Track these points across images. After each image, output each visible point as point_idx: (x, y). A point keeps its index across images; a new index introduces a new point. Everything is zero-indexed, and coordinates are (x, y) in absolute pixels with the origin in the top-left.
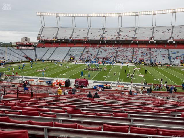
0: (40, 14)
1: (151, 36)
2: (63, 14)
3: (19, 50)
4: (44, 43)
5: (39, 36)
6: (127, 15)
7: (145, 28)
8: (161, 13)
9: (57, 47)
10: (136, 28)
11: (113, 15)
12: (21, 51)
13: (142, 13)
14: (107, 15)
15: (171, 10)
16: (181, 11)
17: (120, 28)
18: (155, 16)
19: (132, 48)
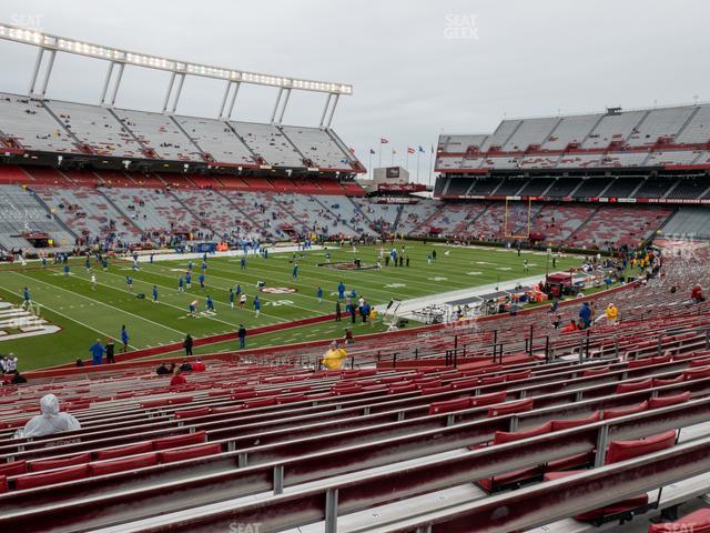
1: (250, 154)
7: (203, 121)
8: (256, 81)
10: (172, 118)
13: (203, 70)
15: (281, 78)
16: (306, 87)
18: (234, 86)
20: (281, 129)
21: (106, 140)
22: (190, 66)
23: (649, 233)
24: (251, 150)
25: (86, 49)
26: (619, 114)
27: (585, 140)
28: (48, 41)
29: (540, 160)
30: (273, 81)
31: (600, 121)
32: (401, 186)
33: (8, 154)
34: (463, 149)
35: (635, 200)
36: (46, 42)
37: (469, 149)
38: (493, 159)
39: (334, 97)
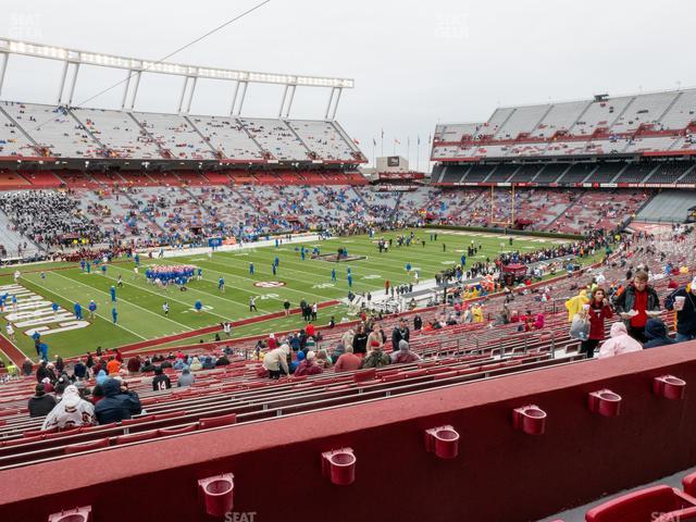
1: (258, 149)
8: (262, 79)
10: (186, 118)
15: (286, 76)
16: (309, 83)
20: (287, 123)
21: (126, 143)
22: (200, 70)
23: (627, 217)
24: (260, 146)
25: (106, 60)
26: (607, 100)
27: (572, 127)
28: (72, 56)
29: (528, 148)
30: (278, 79)
31: (588, 108)
32: (401, 175)
33: (41, 162)
34: (458, 139)
35: (616, 185)
36: (70, 57)
37: (464, 138)
38: (486, 148)
39: (337, 91)
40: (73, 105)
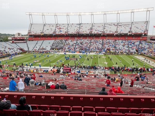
0: (29, 14)
1: (116, 31)
2: (48, 13)
3: (15, 44)
4: (33, 37)
5: (29, 32)
6: (98, 14)
8: (123, 12)
9: (44, 40)
10: (105, 24)
11: (87, 14)
12: (16, 44)
13: (109, 13)
14: (82, 14)
15: (130, 10)
16: (138, 11)
17: (93, 24)
18: (118, 14)
19: (102, 40)
33: (65, 35)
36: (79, 14)
40: (82, 23)
